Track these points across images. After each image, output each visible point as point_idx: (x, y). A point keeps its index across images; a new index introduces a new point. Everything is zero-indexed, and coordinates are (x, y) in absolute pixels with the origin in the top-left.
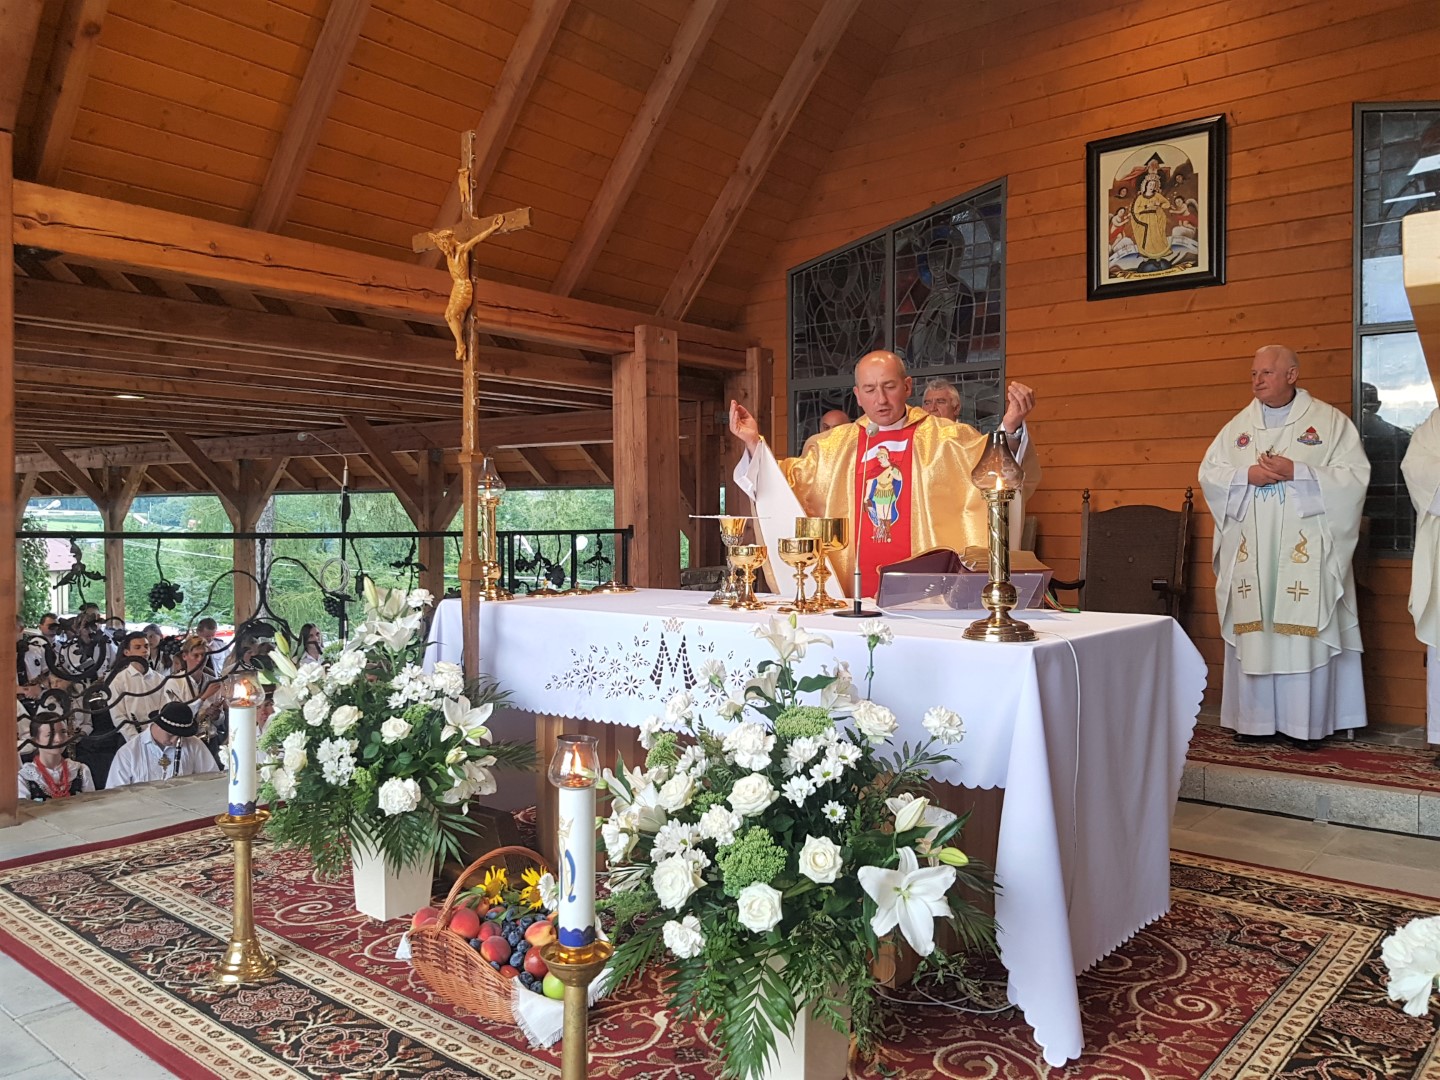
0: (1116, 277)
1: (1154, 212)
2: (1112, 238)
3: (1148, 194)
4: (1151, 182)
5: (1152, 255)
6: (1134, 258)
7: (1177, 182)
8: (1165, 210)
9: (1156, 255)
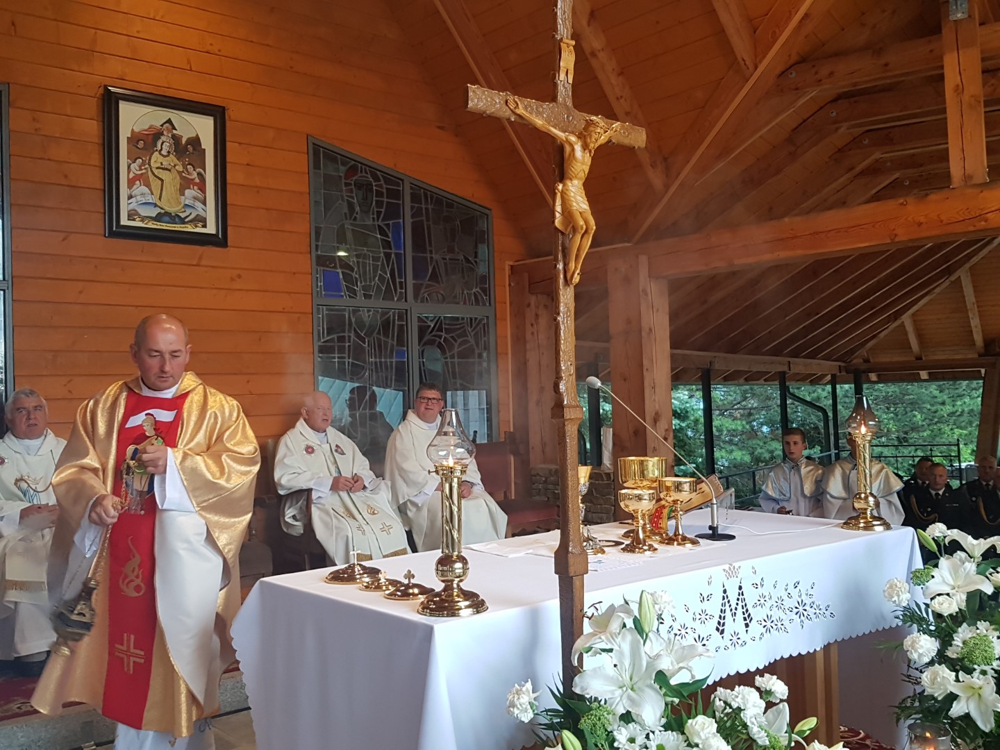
0: (134, 220)
1: (170, 170)
2: (131, 183)
3: (164, 152)
4: (165, 144)
5: (168, 209)
6: (152, 207)
7: (188, 150)
8: (178, 172)
9: (172, 210)
